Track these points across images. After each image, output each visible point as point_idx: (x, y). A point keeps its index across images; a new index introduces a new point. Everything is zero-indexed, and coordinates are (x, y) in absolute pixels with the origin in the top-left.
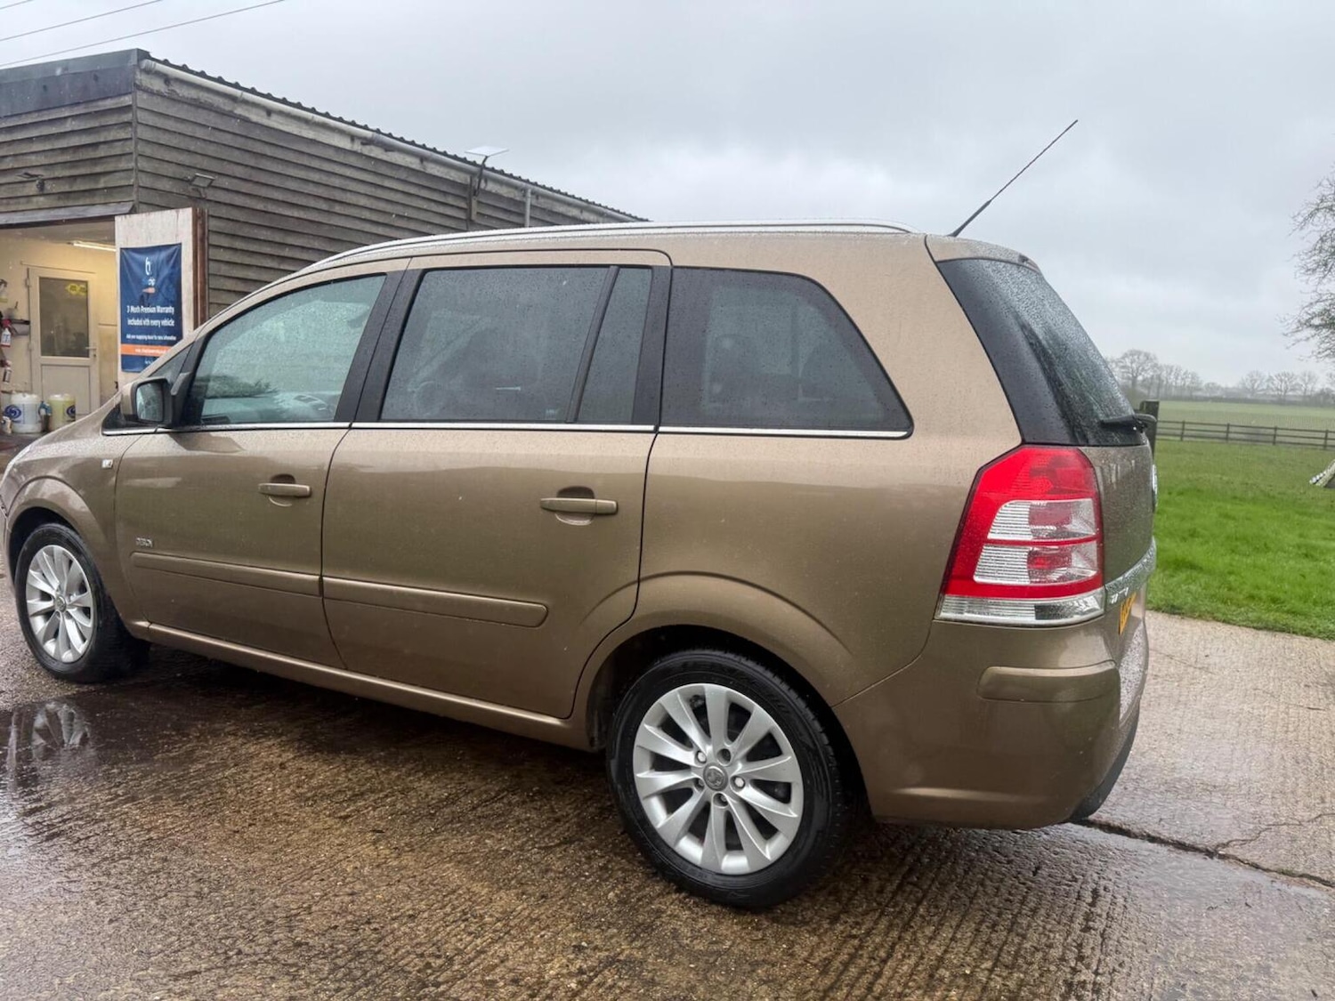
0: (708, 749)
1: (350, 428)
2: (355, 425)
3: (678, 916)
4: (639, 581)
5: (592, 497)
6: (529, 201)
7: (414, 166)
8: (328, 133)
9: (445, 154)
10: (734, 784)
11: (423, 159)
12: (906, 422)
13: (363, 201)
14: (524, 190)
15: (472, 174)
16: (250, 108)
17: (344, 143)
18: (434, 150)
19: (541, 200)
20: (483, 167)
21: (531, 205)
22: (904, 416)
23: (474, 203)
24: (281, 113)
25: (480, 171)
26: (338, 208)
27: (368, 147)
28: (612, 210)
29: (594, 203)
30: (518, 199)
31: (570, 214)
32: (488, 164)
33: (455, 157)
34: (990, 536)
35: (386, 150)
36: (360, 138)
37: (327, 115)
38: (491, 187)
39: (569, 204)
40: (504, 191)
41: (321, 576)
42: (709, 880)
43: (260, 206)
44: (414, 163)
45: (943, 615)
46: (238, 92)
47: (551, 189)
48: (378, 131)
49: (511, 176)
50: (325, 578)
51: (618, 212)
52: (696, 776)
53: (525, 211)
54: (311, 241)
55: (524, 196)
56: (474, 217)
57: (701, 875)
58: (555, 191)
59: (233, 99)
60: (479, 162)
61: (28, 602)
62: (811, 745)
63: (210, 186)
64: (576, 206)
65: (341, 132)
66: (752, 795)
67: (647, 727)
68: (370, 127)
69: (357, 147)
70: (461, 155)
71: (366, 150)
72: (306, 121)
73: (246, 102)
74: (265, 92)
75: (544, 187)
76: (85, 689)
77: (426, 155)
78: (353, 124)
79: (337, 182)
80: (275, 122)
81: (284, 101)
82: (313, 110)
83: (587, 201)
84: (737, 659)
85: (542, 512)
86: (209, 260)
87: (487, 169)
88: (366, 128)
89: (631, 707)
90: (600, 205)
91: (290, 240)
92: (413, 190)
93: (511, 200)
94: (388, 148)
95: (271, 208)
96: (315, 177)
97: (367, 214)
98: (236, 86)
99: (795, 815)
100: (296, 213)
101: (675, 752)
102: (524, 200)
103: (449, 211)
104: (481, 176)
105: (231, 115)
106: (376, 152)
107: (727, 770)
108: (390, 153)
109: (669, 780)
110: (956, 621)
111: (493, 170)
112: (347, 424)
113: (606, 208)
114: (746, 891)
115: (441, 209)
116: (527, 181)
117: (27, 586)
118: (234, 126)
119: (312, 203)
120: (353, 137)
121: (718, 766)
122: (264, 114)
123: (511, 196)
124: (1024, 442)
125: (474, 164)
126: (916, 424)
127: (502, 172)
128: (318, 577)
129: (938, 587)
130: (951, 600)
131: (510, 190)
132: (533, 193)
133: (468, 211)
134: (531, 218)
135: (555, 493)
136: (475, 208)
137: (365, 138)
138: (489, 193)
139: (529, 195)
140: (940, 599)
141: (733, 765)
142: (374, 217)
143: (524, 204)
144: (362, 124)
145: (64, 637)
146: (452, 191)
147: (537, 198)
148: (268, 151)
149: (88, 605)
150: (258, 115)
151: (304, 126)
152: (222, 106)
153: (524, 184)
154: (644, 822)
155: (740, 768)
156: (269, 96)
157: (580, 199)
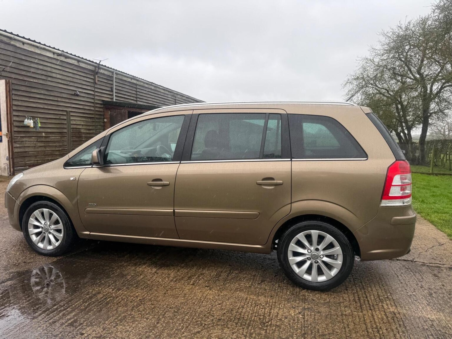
0: (312, 248)
1: (180, 163)
2: (182, 162)
3: (310, 295)
4: (291, 203)
5: (274, 180)
6: (115, 76)
7: (75, 64)
8: (45, 51)
9: (86, 59)
10: (320, 257)
11: (79, 61)
12: (366, 156)
13: (58, 76)
14: (113, 73)
15: (95, 67)
16: (16, 42)
17: (51, 55)
18: (82, 58)
19: (118, 76)
20: (99, 64)
21: (115, 78)
22: (365, 154)
23: (96, 76)
24: (28, 44)
25: (98, 66)
26: (49, 79)
27: (59, 57)
28: (141, 79)
29: (135, 77)
30: (110, 75)
31: (128, 80)
32: (101, 63)
33: (90, 61)
34: (393, 184)
35: (66, 58)
36: (56, 53)
37: (45, 45)
38: (101, 71)
39: (127, 77)
40: (106, 73)
41: (174, 210)
42: (315, 285)
43: (21, 78)
44: (75, 63)
45: (382, 205)
46: (12, 36)
47: (121, 72)
48: (63, 51)
49: (108, 67)
50: (175, 210)
51: (143, 80)
52: (308, 256)
53: (113, 79)
54: (40, 91)
55: (113, 74)
56: (97, 82)
57: (312, 284)
58: (123, 73)
59: (10, 38)
60: (98, 62)
61: (29, 230)
62: (345, 243)
63: (3, 71)
64: (130, 78)
65: (50, 51)
66: (325, 259)
67: (292, 244)
68: (60, 49)
69: (56, 57)
70: (91, 60)
71: (59, 58)
72: (37, 47)
73: (15, 40)
74: (22, 36)
75: (119, 71)
76: (58, 258)
77: (79, 60)
78: (54, 48)
79: (49, 69)
80: (26, 47)
81: (29, 39)
82: (40, 43)
83: (133, 76)
84: (322, 222)
85: (257, 185)
86: (12, 99)
87: (101, 65)
88: (58, 50)
89: (287, 239)
90: (137, 77)
91: (33, 90)
92: (75, 72)
93: (109, 76)
94: (66, 57)
95: (26, 79)
96: (41, 67)
97: (60, 81)
98: (11, 33)
99: (340, 263)
100: (35, 81)
101: (301, 250)
102: (113, 76)
103: (88, 80)
104: (99, 68)
105: (9, 44)
106: (62, 59)
107: (319, 254)
108: (67, 59)
109: (299, 259)
110: (385, 206)
111: (102, 65)
112: (179, 162)
113: (139, 78)
114: (326, 285)
115: (85, 79)
116: (114, 69)
117: (29, 224)
118: (11, 49)
119: (40, 77)
120: (54, 53)
121: (316, 253)
122: (21, 44)
123: (108, 74)
124: (396, 160)
125: (96, 63)
126: (369, 156)
127: (105, 66)
128: (173, 210)
129: (380, 198)
130: (383, 201)
131: (108, 72)
132: (115, 73)
133: (94, 79)
134: (115, 82)
135: (261, 180)
136: (97, 79)
137: (58, 54)
138: (101, 73)
139: (114, 74)
140: (381, 201)
141: (320, 252)
142: (63, 82)
143: (113, 77)
144: (57, 48)
145: (48, 240)
146: (88, 72)
147: (117, 74)
148: (23, 58)
149: (60, 228)
150: (19, 44)
151: (36, 49)
152: (6, 41)
153: (113, 70)
154: (293, 271)
155: (322, 253)
156: (24, 38)
157: (131, 75)
